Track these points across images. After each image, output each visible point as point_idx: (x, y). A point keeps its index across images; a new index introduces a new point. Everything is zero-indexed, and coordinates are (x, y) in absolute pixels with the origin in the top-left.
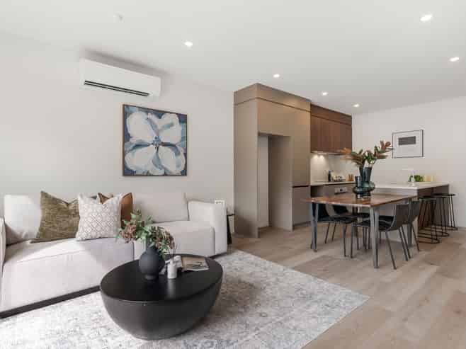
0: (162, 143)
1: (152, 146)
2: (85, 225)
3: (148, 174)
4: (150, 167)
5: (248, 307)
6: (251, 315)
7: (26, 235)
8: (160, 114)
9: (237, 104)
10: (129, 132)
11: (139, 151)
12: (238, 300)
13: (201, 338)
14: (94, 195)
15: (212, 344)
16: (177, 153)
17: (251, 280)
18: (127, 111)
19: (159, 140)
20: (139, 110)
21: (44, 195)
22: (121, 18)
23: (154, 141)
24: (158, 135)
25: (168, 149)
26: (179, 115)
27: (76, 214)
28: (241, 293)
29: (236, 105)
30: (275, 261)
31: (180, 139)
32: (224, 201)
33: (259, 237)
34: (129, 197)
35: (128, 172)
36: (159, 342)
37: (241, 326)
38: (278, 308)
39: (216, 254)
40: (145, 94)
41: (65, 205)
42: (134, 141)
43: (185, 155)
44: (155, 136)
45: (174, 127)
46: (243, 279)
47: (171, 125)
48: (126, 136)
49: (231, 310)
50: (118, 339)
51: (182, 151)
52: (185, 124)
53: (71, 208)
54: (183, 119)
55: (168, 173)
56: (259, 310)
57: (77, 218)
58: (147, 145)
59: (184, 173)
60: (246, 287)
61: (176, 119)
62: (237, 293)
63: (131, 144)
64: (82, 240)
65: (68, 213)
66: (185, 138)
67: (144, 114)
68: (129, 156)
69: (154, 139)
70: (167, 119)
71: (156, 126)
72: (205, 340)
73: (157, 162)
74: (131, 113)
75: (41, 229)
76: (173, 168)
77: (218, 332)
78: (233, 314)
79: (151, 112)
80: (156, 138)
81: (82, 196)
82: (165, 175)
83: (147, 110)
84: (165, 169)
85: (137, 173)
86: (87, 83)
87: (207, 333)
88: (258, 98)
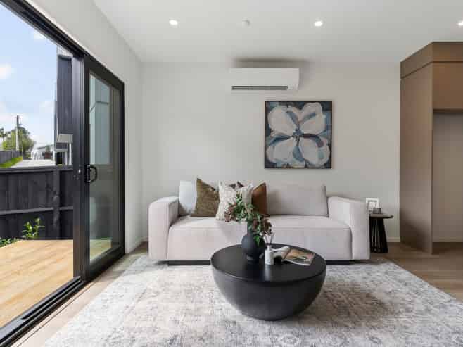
0: (303, 134)
1: (292, 138)
2: (222, 207)
3: (288, 167)
4: (290, 159)
5: (360, 325)
6: (358, 334)
7: (190, 211)
8: (300, 105)
9: (404, 77)
10: (270, 127)
11: (279, 144)
12: (352, 314)
13: (288, 332)
14: (233, 183)
15: (295, 341)
16: (320, 144)
17: (386, 299)
18: (269, 107)
19: (300, 132)
20: (280, 105)
21: (199, 181)
22: (248, 22)
23: (294, 133)
24: (299, 126)
25: (310, 141)
26: (323, 103)
27: (217, 198)
28: (361, 308)
29: (402, 78)
30: (441, 287)
31: (323, 128)
32: (377, 200)
33: (434, 253)
34: (263, 187)
35: (269, 165)
36: (251, 319)
37: (338, 339)
38: (404, 341)
39: (353, 259)
40: (284, 88)
41: (211, 190)
42: (274, 135)
43: (330, 146)
44: (295, 127)
45: (317, 116)
46: (375, 294)
47: (314, 114)
48: (268, 131)
49: (336, 319)
50: (223, 304)
51: (326, 142)
52: (329, 112)
53: (215, 192)
54: (327, 106)
55: (309, 166)
56: (373, 333)
57: (218, 201)
58: (288, 138)
59: (328, 165)
60: (372, 304)
61: (319, 107)
62: (355, 307)
63: (272, 137)
64: (220, 219)
65: (212, 196)
66: (329, 127)
67: (285, 107)
68: (269, 149)
69: (294, 131)
70: (308, 109)
71: (297, 119)
72: (290, 335)
73: (298, 154)
74: (272, 108)
75: (196, 207)
76: (314, 160)
77: (309, 334)
78: (336, 324)
79: (291, 105)
80: (296, 130)
81: (221, 183)
82: (306, 167)
83: (286, 103)
84: (307, 162)
85: (278, 166)
86: (235, 88)
87: (296, 330)
88: (434, 62)
